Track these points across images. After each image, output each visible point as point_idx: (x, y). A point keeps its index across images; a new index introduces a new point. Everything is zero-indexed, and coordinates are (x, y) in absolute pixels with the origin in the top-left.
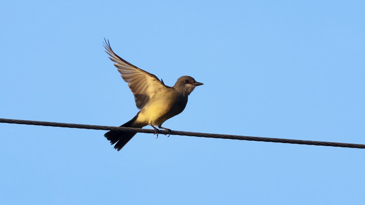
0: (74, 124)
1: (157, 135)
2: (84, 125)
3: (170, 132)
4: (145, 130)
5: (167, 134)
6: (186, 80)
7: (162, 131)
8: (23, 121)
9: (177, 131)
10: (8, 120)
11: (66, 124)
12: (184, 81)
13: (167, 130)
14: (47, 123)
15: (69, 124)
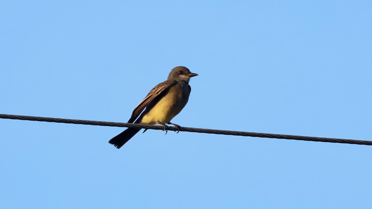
0: (80, 120)
1: (167, 132)
3: (178, 129)
5: (176, 131)
6: (180, 71)
7: (170, 127)
9: (187, 128)
10: (11, 116)
11: (71, 120)
12: (179, 72)
13: (176, 126)
14: (51, 119)
15: (74, 120)
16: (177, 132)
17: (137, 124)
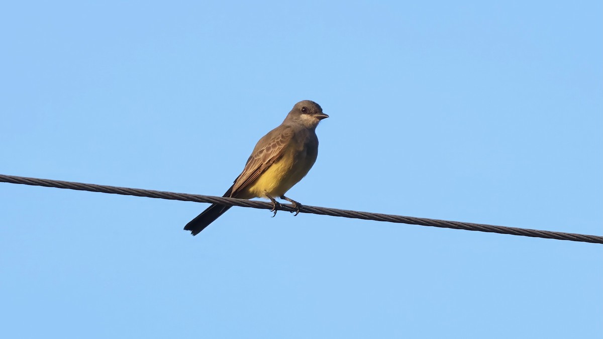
1: (275, 213)
2: (145, 191)
3: (298, 208)
4: (254, 202)
8: (37, 181)
9: (312, 207)
13: (294, 204)
16: (295, 213)
17: (226, 198)
